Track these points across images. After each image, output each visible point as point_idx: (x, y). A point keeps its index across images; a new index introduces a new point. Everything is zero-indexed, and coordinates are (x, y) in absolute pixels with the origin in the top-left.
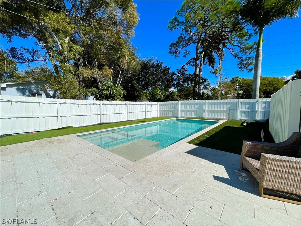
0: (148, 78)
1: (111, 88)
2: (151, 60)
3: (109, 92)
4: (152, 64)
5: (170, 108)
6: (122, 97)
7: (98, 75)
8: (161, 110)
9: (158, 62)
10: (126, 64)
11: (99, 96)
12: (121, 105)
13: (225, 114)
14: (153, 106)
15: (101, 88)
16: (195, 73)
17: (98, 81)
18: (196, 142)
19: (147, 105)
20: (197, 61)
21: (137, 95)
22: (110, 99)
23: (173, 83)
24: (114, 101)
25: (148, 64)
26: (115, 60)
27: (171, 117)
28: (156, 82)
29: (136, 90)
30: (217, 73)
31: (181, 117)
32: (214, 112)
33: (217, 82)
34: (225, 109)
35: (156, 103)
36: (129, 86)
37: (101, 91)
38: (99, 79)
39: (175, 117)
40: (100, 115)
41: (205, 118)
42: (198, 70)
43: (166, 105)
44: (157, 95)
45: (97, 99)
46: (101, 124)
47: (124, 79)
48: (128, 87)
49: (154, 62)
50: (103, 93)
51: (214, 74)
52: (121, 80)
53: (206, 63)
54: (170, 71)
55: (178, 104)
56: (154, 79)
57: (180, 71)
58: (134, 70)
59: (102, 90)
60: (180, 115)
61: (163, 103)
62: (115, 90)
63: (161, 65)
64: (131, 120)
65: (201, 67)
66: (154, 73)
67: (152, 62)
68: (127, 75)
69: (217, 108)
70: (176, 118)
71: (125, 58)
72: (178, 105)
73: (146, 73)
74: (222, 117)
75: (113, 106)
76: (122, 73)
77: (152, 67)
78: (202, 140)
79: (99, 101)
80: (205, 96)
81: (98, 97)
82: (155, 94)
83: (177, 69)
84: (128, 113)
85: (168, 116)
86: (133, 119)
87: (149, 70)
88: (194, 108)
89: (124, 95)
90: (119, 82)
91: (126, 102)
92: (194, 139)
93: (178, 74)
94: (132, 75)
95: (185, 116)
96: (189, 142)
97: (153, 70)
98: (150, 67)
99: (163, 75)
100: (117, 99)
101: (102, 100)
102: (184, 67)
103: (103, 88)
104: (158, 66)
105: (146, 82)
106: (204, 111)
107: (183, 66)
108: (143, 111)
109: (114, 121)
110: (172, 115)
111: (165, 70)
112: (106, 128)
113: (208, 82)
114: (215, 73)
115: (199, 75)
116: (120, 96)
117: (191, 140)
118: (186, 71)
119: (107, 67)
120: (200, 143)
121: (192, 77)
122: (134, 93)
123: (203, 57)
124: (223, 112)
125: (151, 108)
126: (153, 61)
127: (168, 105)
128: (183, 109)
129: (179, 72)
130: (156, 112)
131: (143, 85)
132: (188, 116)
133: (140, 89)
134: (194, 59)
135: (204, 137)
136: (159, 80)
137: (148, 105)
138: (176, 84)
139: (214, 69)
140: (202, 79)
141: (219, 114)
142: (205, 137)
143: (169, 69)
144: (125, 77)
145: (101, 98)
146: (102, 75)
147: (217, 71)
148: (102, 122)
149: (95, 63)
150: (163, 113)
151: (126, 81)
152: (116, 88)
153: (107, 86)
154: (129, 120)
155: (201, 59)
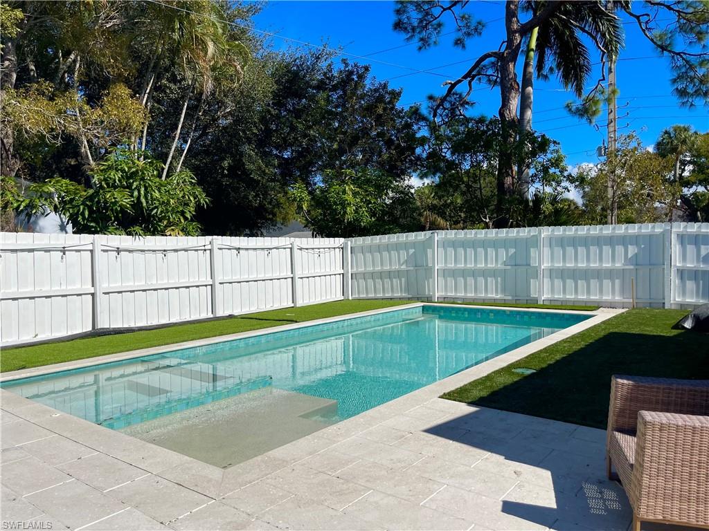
0: (305, 136)
1: (143, 179)
2: (318, 58)
3: (132, 196)
4: (325, 74)
5: (396, 261)
6: (188, 215)
7: (85, 122)
8: (362, 269)
9: (347, 65)
10: (210, 73)
11: (87, 213)
12: (186, 250)
13: (617, 282)
14: (326, 255)
15: (95, 180)
16: (502, 114)
17: (85, 149)
18: (477, 394)
19: (301, 249)
20: (511, 66)
21: (261, 206)
22: (137, 228)
23: (413, 153)
24: (153, 234)
25: (304, 76)
26: (159, 58)
27: (401, 301)
28: (341, 151)
29: (252, 184)
30: (594, 113)
31: (445, 299)
32: (575, 275)
33: (600, 149)
34: (618, 265)
35: (339, 241)
36: (223, 169)
37: (97, 193)
38: (88, 141)
39: (419, 299)
40: (93, 295)
41: (540, 302)
42: (515, 103)
43: (379, 248)
44: (344, 208)
45: (80, 229)
46: (97, 333)
47: (200, 136)
48: (218, 174)
49: (330, 65)
50: (106, 202)
51: (582, 115)
52: (187, 142)
53: (551, 69)
54: (398, 105)
55: (428, 244)
56: (331, 139)
57: (441, 104)
58: (244, 100)
59: (101, 187)
60: (439, 290)
61: (368, 240)
62: (159, 190)
63: (361, 77)
64: (231, 316)
65: (530, 89)
66: (330, 113)
67: (323, 64)
68: (215, 120)
69: (588, 260)
70: (422, 304)
71: (205, 51)
72: (429, 251)
73: (298, 113)
74: (607, 297)
75: (149, 255)
76: (192, 110)
77: (321, 86)
78: (502, 386)
79: (86, 238)
80: (547, 208)
81: (84, 218)
82: (335, 203)
83: (431, 98)
84: (218, 286)
85: (388, 295)
86: (237, 312)
87: (312, 98)
88: (494, 260)
89: (199, 207)
90: (179, 151)
91: (209, 238)
92: (470, 383)
93: (435, 116)
94: (237, 121)
95: (461, 294)
96: (449, 396)
97: (328, 100)
98: (314, 88)
99: (370, 121)
100: (166, 227)
101: (103, 230)
102: (458, 89)
103: (105, 180)
104: (349, 81)
105: (297, 151)
106: (535, 273)
107: (453, 86)
108: (283, 275)
109: (155, 322)
110: (408, 290)
111: (380, 99)
112: (122, 348)
113: (557, 151)
114: (585, 112)
115: (518, 124)
116: (183, 213)
117: (458, 386)
118: (467, 103)
119: (123, 91)
120: (489, 396)
121: (489, 130)
122: (246, 197)
123: (533, 44)
124: (611, 274)
125: (317, 261)
126: (328, 62)
127: (388, 248)
128: (451, 265)
129: (438, 107)
130: (339, 278)
131: (286, 165)
132: (471, 295)
133: (273, 180)
134: (499, 56)
135: (513, 373)
136: (354, 140)
137: (304, 252)
138: (428, 158)
139: (584, 96)
140: (533, 141)
141: (594, 283)
142: (518, 374)
143: (396, 95)
144: (206, 127)
145: (97, 223)
146: (102, 122)
147: (596, 103)
148: (103, 324)
149: (71, 70)
150: (370, 282)
151: (209, 145)
152: (164, 178)
153: (123, 171)
154: (220, 313)
155: (527, 57)
